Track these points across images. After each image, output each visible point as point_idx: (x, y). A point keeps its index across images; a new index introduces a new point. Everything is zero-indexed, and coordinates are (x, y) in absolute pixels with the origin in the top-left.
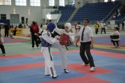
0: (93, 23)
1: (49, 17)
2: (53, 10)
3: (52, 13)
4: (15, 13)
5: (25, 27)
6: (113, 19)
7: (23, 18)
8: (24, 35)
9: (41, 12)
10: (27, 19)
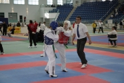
0: (91, 23)
1: (47, 15)
2: (52, 9)
3: (50, 12)
4: (13, 12)
5: (23, 26)
6: (111, 18)
7: (21, 17)
8: (22, 34)
9: (39, 11)
10: (25, 18)
